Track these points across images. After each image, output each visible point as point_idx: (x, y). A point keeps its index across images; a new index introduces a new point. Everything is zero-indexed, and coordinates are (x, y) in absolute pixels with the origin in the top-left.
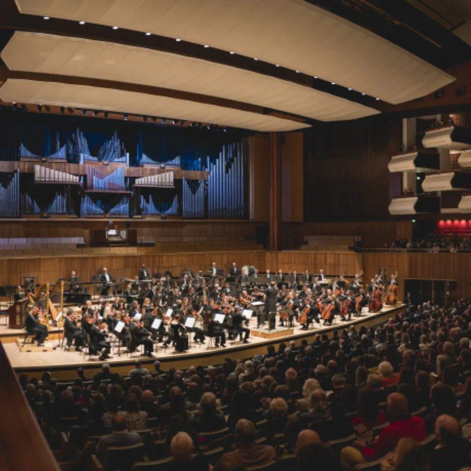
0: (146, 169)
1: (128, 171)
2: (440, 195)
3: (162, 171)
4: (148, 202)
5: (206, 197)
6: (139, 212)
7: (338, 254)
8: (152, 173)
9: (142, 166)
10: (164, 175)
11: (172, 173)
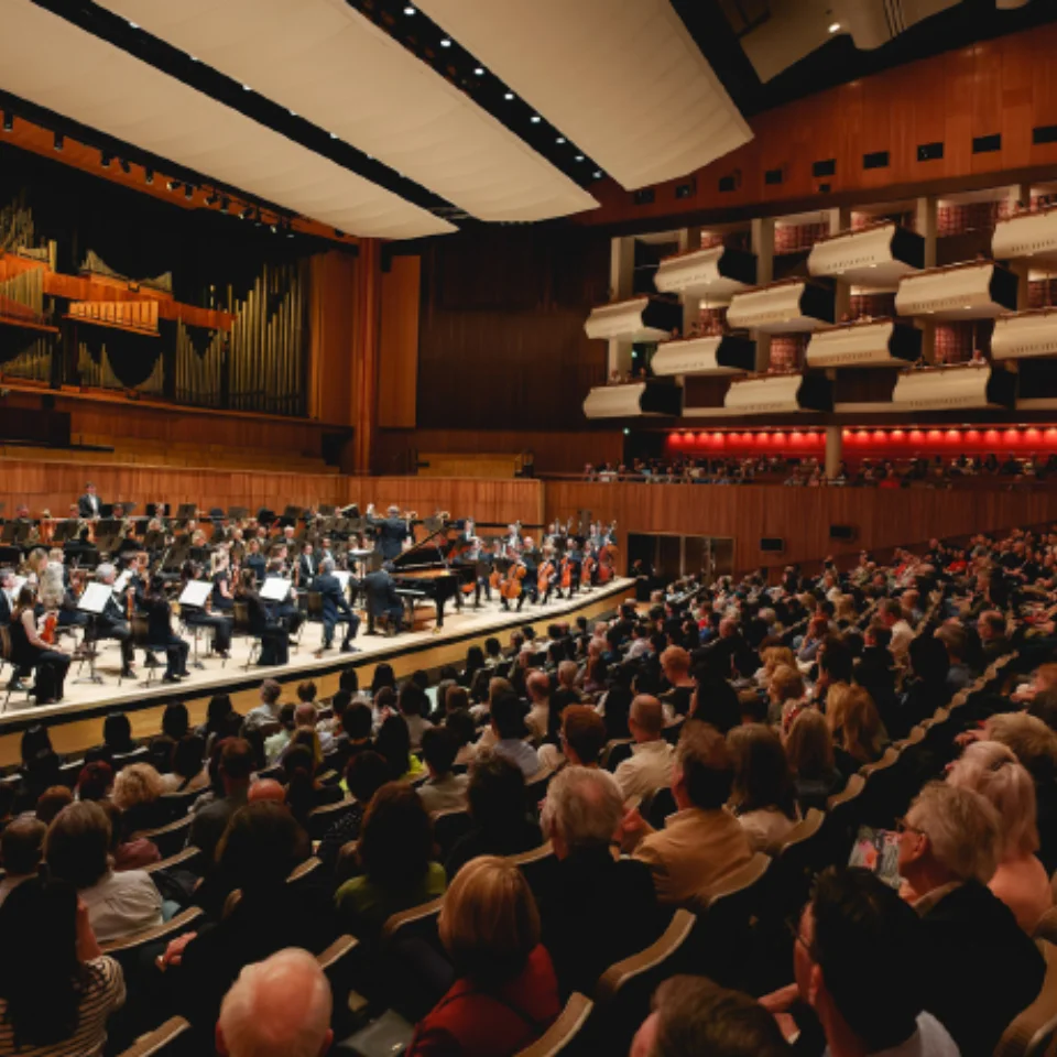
0: (96, 285)
1: (53, 284)
2: (681, 381)
3: (131, 296)
4: (97, 359)
5: (225, 367)
6: (75, 379)
7: (502, 483)
8: (109, 296)
9: (87, 277)
10: (136, 305)
11: (155, 305)
